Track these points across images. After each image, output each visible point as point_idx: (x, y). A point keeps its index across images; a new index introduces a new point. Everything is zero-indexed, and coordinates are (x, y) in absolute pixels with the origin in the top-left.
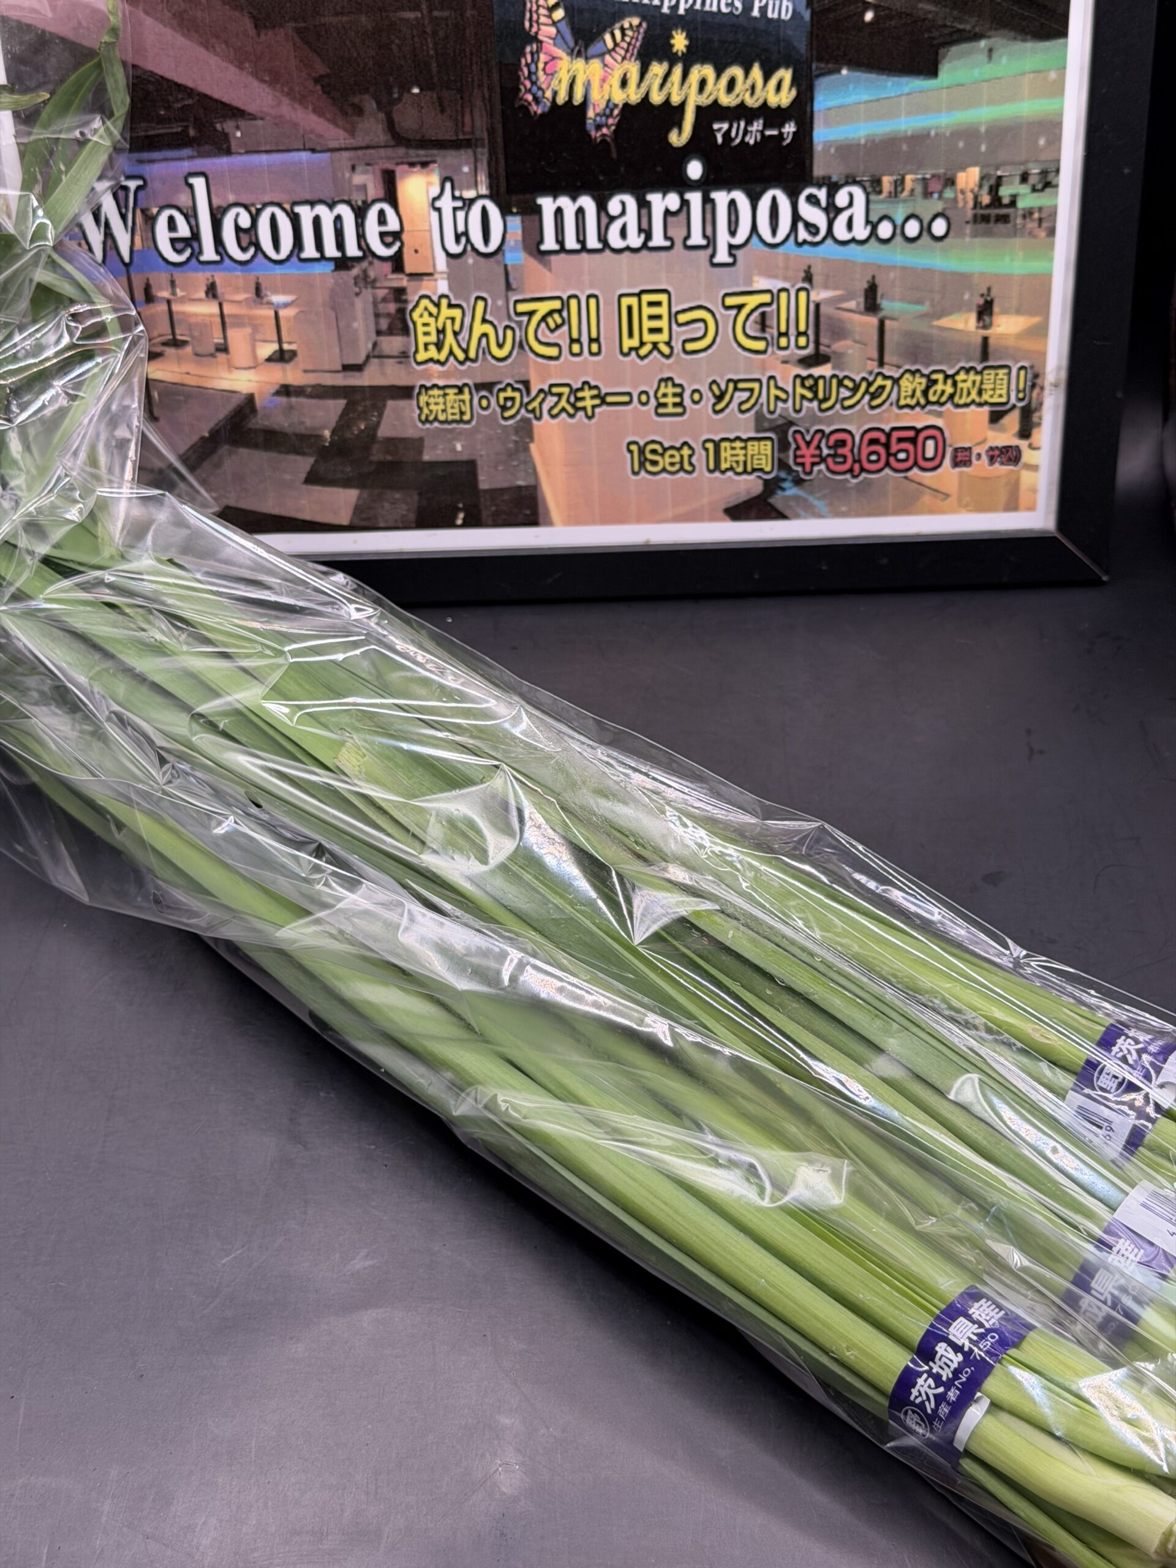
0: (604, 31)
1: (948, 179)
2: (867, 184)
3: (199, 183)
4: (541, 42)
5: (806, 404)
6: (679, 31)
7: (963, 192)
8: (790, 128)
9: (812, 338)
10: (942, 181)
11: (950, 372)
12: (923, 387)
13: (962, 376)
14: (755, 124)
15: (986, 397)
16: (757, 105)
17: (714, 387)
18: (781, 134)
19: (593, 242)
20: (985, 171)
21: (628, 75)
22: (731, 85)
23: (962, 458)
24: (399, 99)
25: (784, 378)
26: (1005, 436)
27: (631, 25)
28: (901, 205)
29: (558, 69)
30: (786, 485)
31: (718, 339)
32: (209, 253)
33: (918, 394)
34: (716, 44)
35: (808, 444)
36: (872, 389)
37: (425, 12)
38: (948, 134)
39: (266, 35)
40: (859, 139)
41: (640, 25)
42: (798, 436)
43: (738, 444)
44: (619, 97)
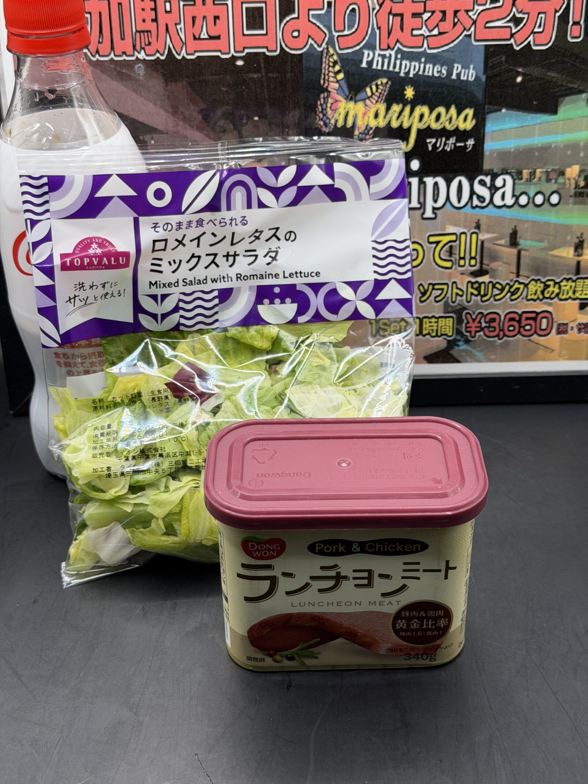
0: (366, 86)
1: (561, 172)
2: (514, 174)
4: (330, 92)
5: (473, 297)
6: (410, 86)
7: (569, 179)
8: (471, 142)
9: (478, 260)
10: (557, 173)
11: (558, 281)
12: (541, 289)
13: (564, 283)
14: (451, 139)
15: (577, 295)
16: (452, 129)
17: (421, 288)
18: (466, 145)
20: (583, 168)
21: (379, 111)
22: (438, 117)
23: (562, 329)
24: (247, 123)
25: (462, 283)
27: (382, 83)
28: (533, 186)
29: (338, 107)
30: (460, 343)
31: (424, 261)
33: (539, 292)
34: (430, 95)
35: (474, 320)
36: (512, 290)
37: (263, 74)
38: (562, 147)
39: (171, 85)
40: (511, 148)
41: (387, 83)
42: (468, 316)
43: (433, 320)
44: (373, 123)
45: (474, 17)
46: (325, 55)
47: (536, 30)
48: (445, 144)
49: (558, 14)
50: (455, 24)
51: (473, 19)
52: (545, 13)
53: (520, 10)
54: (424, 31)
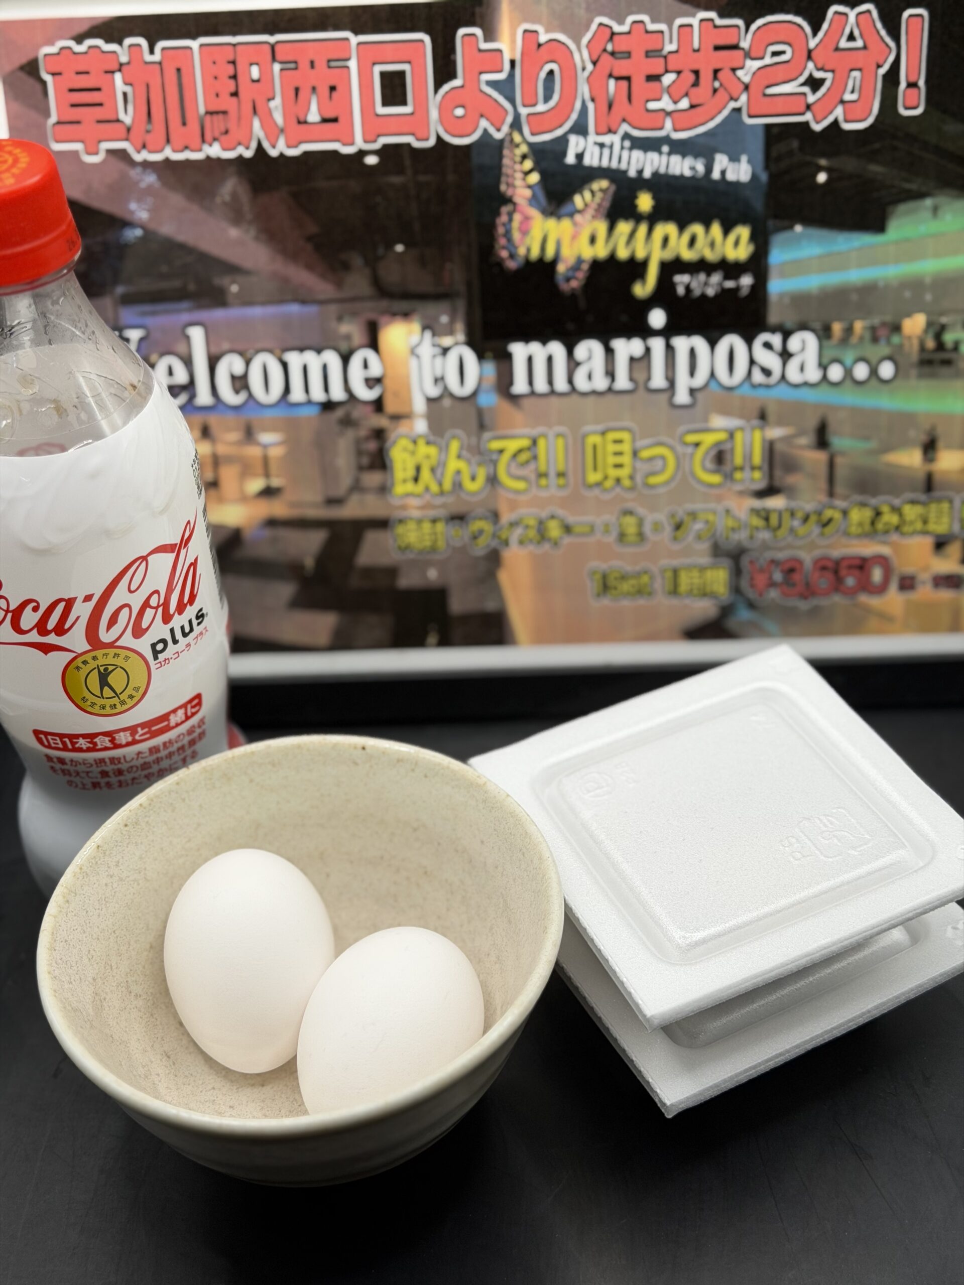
1: (895, 326)
2: (819, 330)
3: (197, 334)
4: (516, 203)
6: (645, 193)
7: (909, 338)
8: (746, 281)
9: (766, 472)
10: (889, 328)
11: (896, 504)
12: (870, 518)
13: (906, 508)
14: (715, 276)
15: (930, 527)
16: (716, 259)
18: (739, 286)
19: (561, 384)
20: (930, 319)
21: (597, 233)
22: (692, 242)
23: (907, 584)
24: (383, 256)
25: (739, 509)
26: (947, 565)
27: (600, 188)
28: (850, 349)
29: (531, 228)
30: (741, 610)
31: (678, 475)
32: (204, 397)
33: (866, 524)
34: (679, 204)
36: (823, 520)
37: (409, 176)
38: (895, 285)
39: (263, 197)
40: (812, 289)
41: (609, 187)
44: (588, 253)
45: (746, 79)
46: (507, 144)
47: (848, 97)
48: (706, 284)
49: (882, 71)
50: (715, 91)
51: (743, 83)
52: (860, 70)
53: (820, 66)
54: (665, 103)
